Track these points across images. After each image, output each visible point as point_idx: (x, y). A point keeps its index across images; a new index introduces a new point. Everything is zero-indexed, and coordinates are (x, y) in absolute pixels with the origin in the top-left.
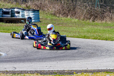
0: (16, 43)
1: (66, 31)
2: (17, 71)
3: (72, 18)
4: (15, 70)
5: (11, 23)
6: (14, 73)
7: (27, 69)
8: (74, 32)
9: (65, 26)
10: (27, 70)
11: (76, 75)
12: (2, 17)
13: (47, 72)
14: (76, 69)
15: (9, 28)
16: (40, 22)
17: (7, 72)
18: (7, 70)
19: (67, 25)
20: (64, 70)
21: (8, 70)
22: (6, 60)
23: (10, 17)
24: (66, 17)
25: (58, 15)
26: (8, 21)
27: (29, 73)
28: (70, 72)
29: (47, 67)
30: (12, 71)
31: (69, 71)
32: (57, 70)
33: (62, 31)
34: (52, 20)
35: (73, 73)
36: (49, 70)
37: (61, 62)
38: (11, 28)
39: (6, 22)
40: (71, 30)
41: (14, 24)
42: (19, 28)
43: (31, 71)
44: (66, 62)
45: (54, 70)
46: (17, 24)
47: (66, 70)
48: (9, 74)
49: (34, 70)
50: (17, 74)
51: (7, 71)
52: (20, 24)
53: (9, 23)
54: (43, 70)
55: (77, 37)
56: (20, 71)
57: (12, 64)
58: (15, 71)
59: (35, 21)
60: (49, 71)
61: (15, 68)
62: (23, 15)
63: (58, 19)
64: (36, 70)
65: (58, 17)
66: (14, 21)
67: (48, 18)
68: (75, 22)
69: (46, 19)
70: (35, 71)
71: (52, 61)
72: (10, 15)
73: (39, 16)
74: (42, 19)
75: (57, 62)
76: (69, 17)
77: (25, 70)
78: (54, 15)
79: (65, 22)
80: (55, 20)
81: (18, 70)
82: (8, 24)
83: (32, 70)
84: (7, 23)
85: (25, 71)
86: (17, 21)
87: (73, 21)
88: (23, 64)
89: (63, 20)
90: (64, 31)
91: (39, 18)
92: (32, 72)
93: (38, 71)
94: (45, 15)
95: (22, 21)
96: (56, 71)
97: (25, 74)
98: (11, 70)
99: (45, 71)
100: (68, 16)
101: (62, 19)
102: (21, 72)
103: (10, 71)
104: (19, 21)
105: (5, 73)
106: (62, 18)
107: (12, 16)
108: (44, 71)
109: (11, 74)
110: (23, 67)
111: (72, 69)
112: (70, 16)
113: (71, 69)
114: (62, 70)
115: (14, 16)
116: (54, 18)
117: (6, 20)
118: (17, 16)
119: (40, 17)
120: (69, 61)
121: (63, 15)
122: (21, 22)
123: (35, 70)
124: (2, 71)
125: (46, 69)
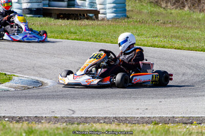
0: (77, 60)
1: (179, 38)
2: (77, 118)
3: (192, 12)
4: (73, 115)
5: (68, 19)
6: (70, 121)
7: (98, 114)
8: (195, 40)
9: (178, 27)
10: (97, 116)
11: (197, 126)
12: (49, 6)
13: (138, 121)
14: (199, 116)
15: (62, 29)
16: (128, 18)
17: (56, 120)
18: (56, 115)
19: (182, 25)
20: (174, 117)
21: (58, 115)
22: (54, 93)
23: (65, 7)
24: (181, 9)
25: (164, 5)
26: (60, 14)
27: (101, 123)
28: (185, 121)
29: (140, 111)
30: (67, 117)
31: (184, 119)
32: (159, 116)
33: (172, 36)
34: (151, 13)
35: (192, 123)
36: (143, 116)
37: (168, 100)
38: (67, 30)
39: (56, 17)
40: (191, 35)
41: (74, 22)
42: (84, 30)
43: (105, 118)
44: (179, 100)
45: (154, 117)
46: (79, 22)
47: (178, 117)
48: (59, 123)
49: (111, 116)
50: (76, 123)
51: (56, 117)
52: (86, 22)
53: (63, 18)
54: (131, 116)
55: (202, 51)
56: (82, 119)
57: (68, 102)
58: (73, 118)
59: (115, 16)
60: (143, 118)
61: (72, 112)
62: (92, 4)
63: (164, 12)
64: (117, 116)
65: (164, 8)
66: (73, 14)
67: (143, 10)
68: (199, 20)
69: (140, 12)
70: (114, 118)
71: (149, 98)
72: (65, 4)
73: (125, 6)
74: (131, 13)
75: (160, 100)
76: (186, 8)
77: (93, 116)
78: (157, 4)
79: (179, 19)
80: (158, 14)
81: (80, 116)
82: (60, 22)
83: (108, 116)
84: (59, 19)
85: (94, 118)
86: (80, 15)
87: (195, 16)
88: (89, 103)
89: (174, 15)
90: (175, 37)
91: (125, 10)
92: (108, 120)
93: (119, 118)
94: (138, 5)
95: (91, 15)
96: (158, 119)
97: (94, 125)
98: (65, 114)
99: (134, 118)
100: (184, 7)
101: (171, 13)
102: (86, 120)
103: (62, 118)
104: (84, 15)
105: (51, 122)
106: (173, 11)
107: (69, 6)
108: (132, 118)
109: (65, 124)
110: (90, 110)
111: (190, 116)
112: (190, 8)
113: (187, 116)
114: (170, 116)
115: (73, 6)
116: (156, 10)
117: (58, 12)
118: (79, 4)
119: (128, 8)
120: (184, 99)
121: (174, 4)
122: (88, 18)
123: (114, 116)
124: (45, 117)
125: (138, 115)
